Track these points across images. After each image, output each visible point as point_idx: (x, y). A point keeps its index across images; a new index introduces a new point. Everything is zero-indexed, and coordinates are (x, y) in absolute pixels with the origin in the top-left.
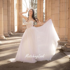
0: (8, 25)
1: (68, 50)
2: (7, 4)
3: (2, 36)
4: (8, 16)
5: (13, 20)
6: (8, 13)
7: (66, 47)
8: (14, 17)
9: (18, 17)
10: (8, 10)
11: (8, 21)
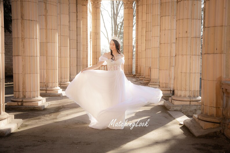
0: (78, 65)
1: (175, 108)
2: (76, 32)
3: (67, 82)
4: (77, 50)
5: (85, 56)
6: (77, 45)
7: (173, 102)
8: (87, 52)
9: (93, 52)
10: (77, 41)
11: (77, 58)
